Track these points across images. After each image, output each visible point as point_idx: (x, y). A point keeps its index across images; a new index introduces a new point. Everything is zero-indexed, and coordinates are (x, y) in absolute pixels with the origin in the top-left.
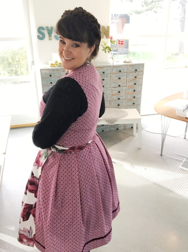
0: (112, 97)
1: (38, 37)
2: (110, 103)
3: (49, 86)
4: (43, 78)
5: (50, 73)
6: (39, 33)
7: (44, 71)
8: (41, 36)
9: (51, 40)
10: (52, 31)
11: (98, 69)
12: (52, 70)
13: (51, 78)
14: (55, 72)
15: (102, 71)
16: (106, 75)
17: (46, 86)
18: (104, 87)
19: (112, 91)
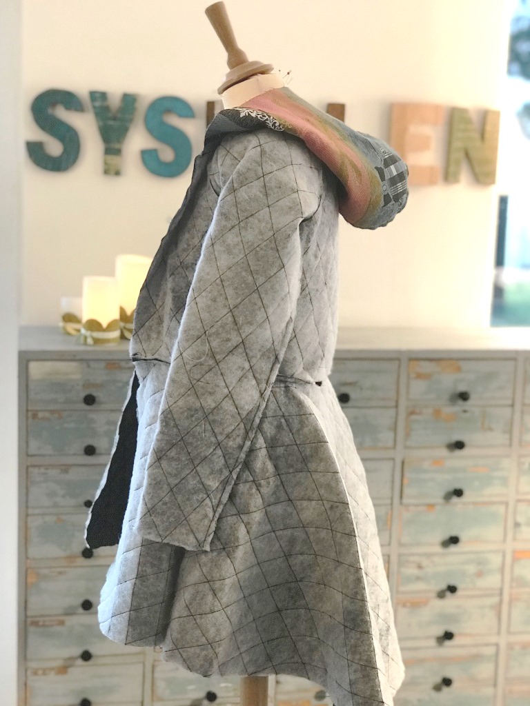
0: (518, 571)
1: (36, 153)
2: (498, 608)
3: (73, 470)
4: (35, 416)
5: (87, 385)
7: (48, 366)
8: (54, 148)
9: (118, 173)
10: (131, 121)
11: (427, 367)
12: (103, 365)
13: (92, 416)
15: (450, 381)
16: (477, 412)
17: (53, 473)
19: (517, 525)
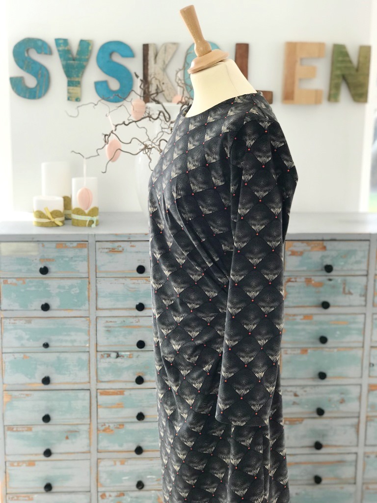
0: (373, 399)
1: (17, 85)
2: (357, 427)
3: (34, 321)
6: (21, 67)
7: (14, 246)
8: (31, 82)
9: (78, 100)
10: (87, 60)
11: (299, 247)
12: (54, 245)
13: (47, 282)
14: (70, 253)
16: (339, 280)
17: (19, 323)
18: (329, 344)
19: (371, 365)
